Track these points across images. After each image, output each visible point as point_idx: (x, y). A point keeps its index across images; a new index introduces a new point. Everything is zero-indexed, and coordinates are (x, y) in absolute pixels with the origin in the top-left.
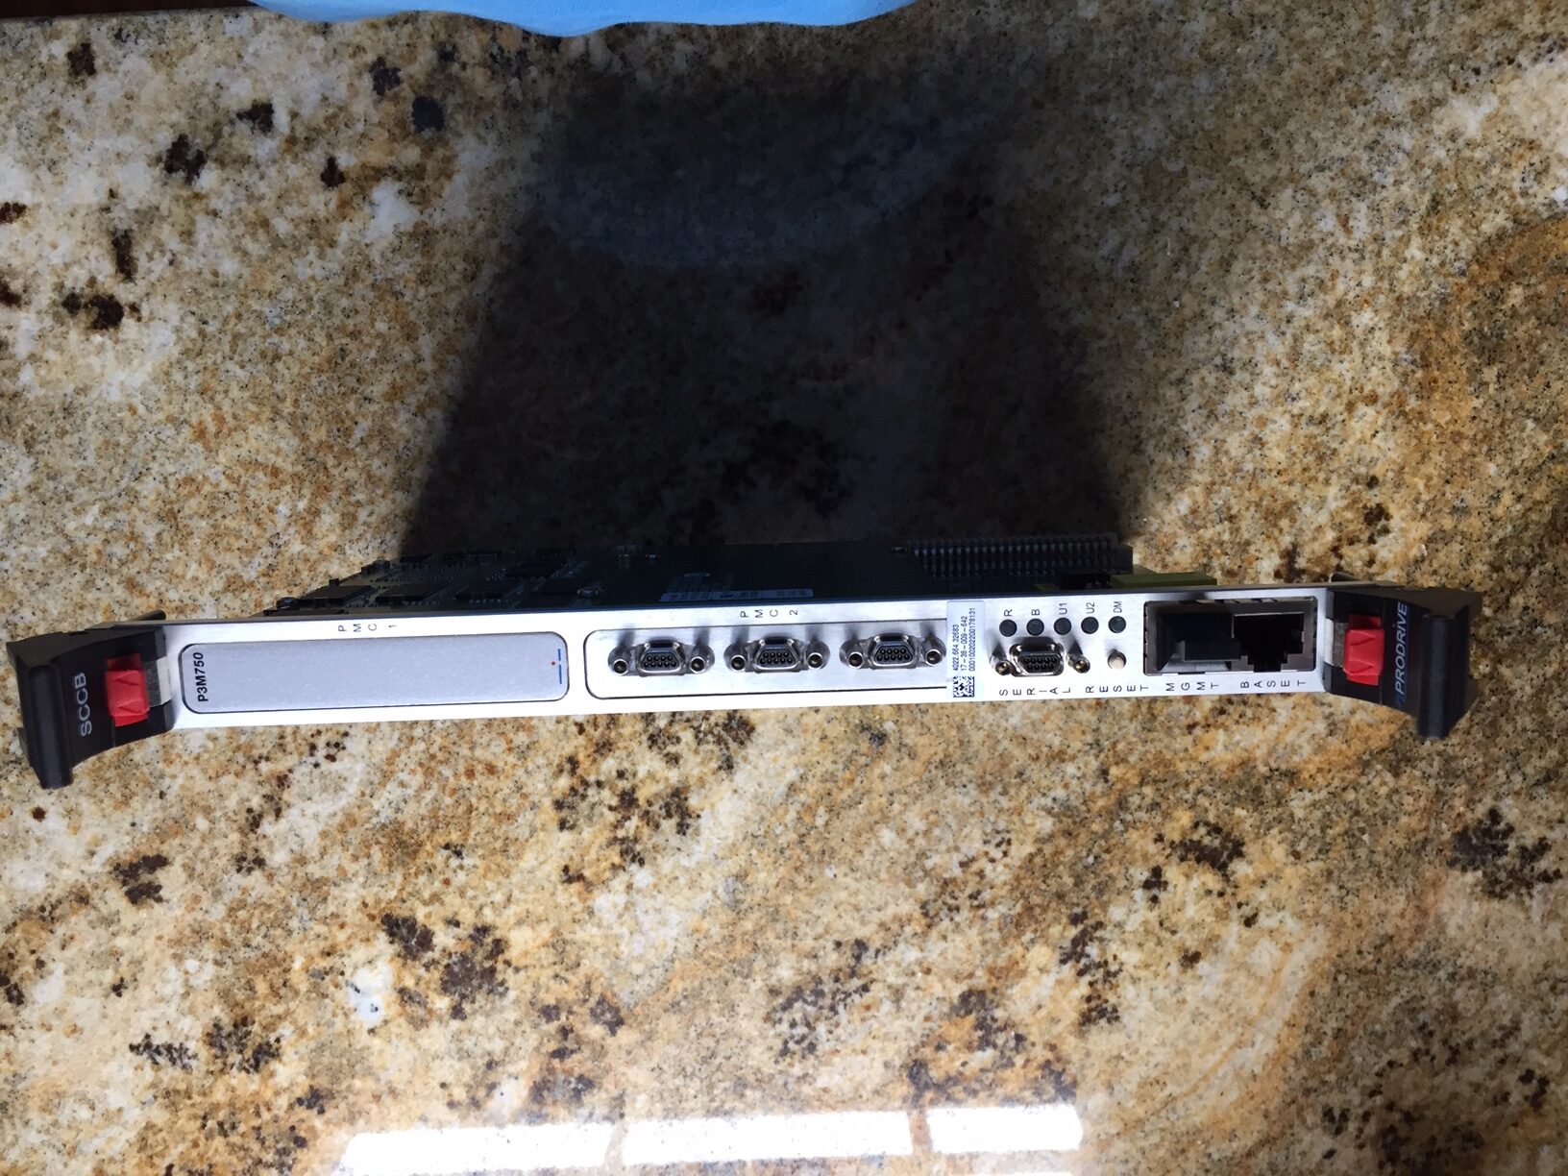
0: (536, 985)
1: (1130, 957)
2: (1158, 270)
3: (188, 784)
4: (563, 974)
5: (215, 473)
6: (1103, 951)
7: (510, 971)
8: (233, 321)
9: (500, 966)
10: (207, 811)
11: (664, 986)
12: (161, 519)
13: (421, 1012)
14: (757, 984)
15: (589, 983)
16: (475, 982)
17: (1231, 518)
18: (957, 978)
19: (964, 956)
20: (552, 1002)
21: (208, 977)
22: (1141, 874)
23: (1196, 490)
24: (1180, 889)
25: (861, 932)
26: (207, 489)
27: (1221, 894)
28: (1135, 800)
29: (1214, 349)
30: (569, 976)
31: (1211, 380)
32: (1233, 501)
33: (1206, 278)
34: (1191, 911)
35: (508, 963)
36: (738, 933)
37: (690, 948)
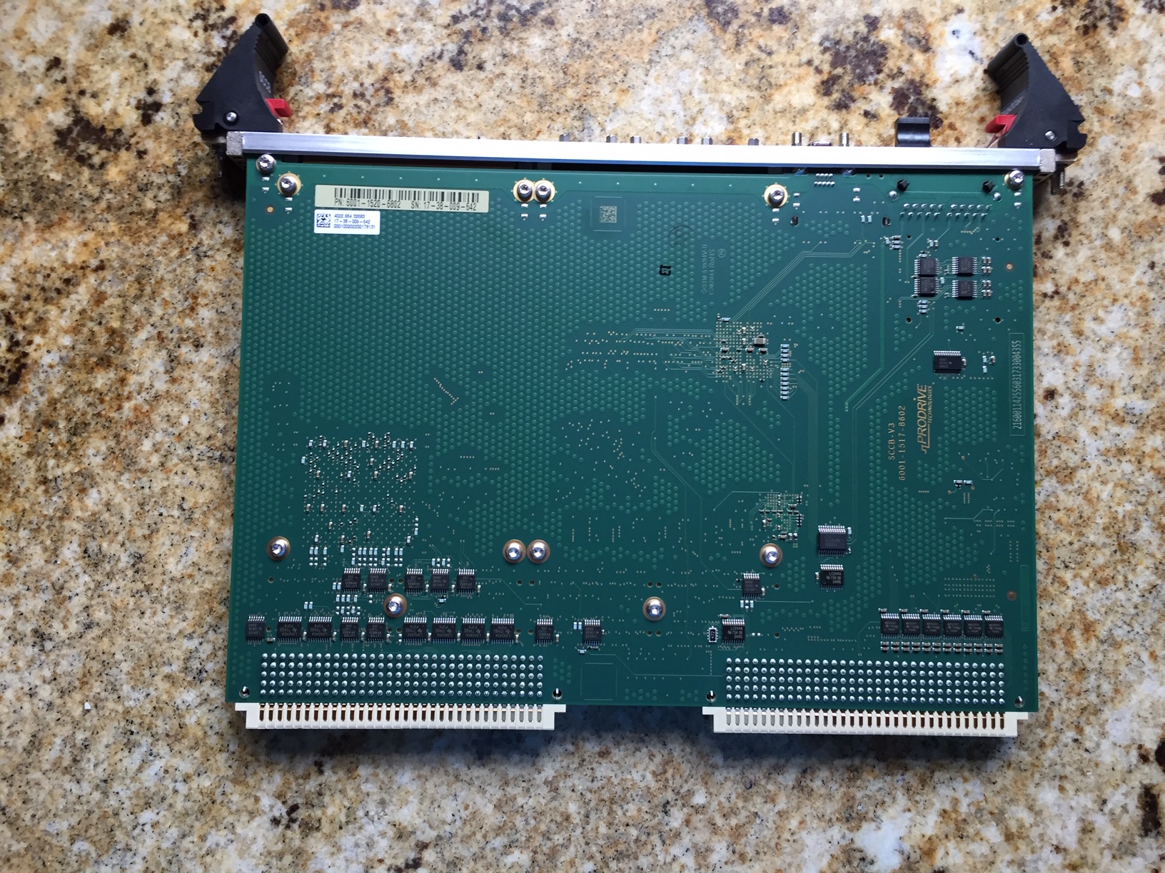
0: (791, 46)
1: (180, 34)
2: (105, 741)
3: (1125, 275)
4: (763, 56)
5: (1077, 588)
6: (207, 42)
7: (816, 63)
8: (1047, 741)
9: (826, 68)
10: (1109, 246)
11: (660, 37)
12: (1133, 544)
13: (910, 27)
14: (566, 31)
15: (738, 45)
16: (853, 53)
17: (45, 481)
18: (360, 23)
19: (352, 46)
20: (776, 27)
21: (1119, 77)
22: (163, 119)
23: (79, 513)
24: (124, 101)
25: (456, 78)
26: (1086, 573)
27: (82, 93)
28: (163, 196)
29: (53, 656)
30: (756, 52)
31: (57, 626)
32: (42, 499)
33: (57, 730)
34: (114, 77)
35: (818, 71)
36: (582, 86)
37: (632, 74)
